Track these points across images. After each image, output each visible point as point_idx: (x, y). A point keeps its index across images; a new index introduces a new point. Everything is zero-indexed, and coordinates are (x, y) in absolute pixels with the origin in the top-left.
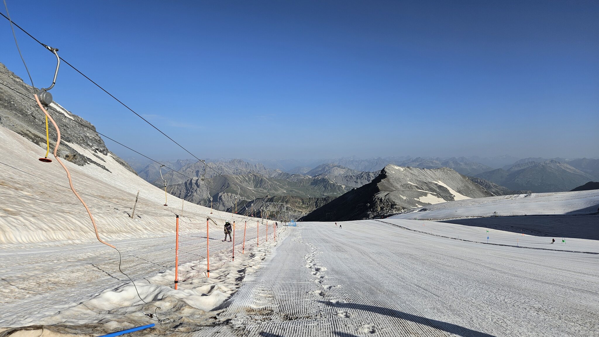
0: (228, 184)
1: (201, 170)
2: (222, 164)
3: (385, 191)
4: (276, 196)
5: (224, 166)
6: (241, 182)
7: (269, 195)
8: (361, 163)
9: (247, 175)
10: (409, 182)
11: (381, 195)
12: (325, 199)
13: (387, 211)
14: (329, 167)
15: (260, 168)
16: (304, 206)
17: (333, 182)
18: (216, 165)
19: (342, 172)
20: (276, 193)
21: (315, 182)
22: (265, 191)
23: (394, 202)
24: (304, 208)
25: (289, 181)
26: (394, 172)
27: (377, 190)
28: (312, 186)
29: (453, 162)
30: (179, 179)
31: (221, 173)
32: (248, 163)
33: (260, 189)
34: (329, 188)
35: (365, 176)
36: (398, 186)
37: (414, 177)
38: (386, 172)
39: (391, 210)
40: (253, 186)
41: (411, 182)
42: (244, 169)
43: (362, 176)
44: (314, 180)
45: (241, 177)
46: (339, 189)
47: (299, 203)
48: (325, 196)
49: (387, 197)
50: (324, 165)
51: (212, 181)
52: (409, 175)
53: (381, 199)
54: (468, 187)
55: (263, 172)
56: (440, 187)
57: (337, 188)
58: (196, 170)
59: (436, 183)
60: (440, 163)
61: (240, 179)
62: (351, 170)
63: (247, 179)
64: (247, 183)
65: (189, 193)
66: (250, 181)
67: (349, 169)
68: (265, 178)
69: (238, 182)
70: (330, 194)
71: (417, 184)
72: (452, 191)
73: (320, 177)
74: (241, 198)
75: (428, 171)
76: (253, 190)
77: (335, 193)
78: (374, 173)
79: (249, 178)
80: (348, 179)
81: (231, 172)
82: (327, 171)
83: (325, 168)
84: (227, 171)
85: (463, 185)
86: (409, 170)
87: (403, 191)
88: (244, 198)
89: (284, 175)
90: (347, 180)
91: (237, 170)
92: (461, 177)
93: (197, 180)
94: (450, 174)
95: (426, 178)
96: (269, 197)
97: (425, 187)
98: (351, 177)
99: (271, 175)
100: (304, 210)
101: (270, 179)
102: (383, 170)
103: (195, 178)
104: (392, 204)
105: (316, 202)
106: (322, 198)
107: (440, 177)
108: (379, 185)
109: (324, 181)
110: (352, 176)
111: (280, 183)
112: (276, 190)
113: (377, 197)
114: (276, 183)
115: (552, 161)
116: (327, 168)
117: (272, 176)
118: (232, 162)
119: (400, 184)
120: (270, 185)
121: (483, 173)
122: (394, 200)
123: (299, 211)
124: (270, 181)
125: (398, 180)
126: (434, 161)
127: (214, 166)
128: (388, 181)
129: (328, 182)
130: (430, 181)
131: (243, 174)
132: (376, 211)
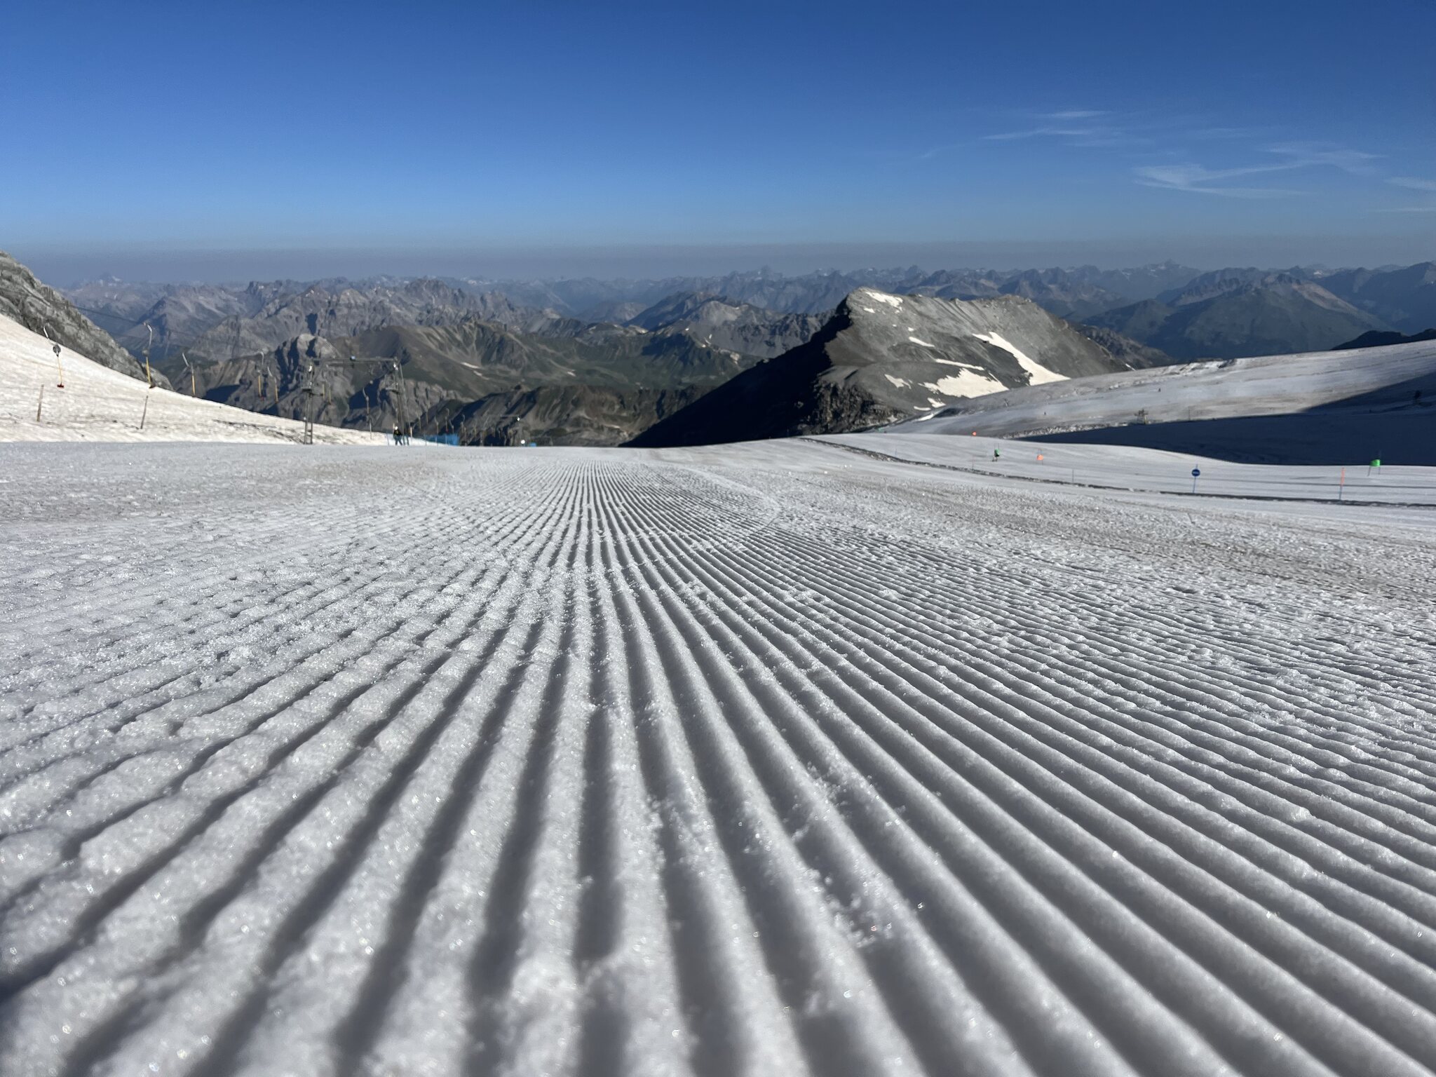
0: (405, 352)
1: (322, 312)
2: (385, 295)
3: (847, 364)
4: (546, 387)
5: (391, 302)
6: (441, 346)
7: (525, 384)
8: (784, 288)
9: (460, 328)
10: (913, 339)
11: (837, 376)
12: (683, 394)
13: (851, 420)
14: (695, 302)
15: (497, 306)
16: (624, 414)
17: (706, 344)
18: (366, 296)
19: (732, 315)
20: (546, 378)
21: (655, 347)
22: (514, 373)
23: (870, 395)
24: (625, 419)
25: (581, 344)
26: (871, 311)
27: (825, 364)
28: (648, 359)
29: (1031, 285)
30: (259, 341)
31: (383, 321)
32: (460, 291)
33: (499, 366)
34: (697, 362)
35: (796, 326)
36: (884, 350)
37: (928, 324)
38: (849, 311)
39: (861, 417)
40: (478, 358)
41: (917, 337)
42: (449, 309)
43: (787, 327)
44: (654, 339)
45: (441, 331)
46: (723, 363)
47: (612, 406)
48: (685, 384)
49: (851, 383)
50: (680, 295)
51: (356, 346)
52: (913, 317)
53: (835, 389)
54: (1067, 351)
55: (506, 317)
56: (996, 350)
57: (718, 361)
58: (309, 313)
59: (985, 338)
60: (996, 287)
61: (439, 338)
62: (757, 310)
63: (458, 337)
64: (460, 351)
65: (291, 382)
66: (468, 345)
67: (751, 307)
68: (512, 336)
69: (433, 347)
70: (698, 379)
71: (933, 342)
72: (1026, 362)
73: (670, 332)
74: (444, 393)
75: (965, 307)
76: (478, 370)
77: (712, 377)
78: (819, 317)
79: (466, 336)
80: (749, 336)
81: (411, 317)
82: (690, 312)
83: (683, 304)
84: (398, 315)
85: (1054, 344)
86: (912, 303)
87: (895, 364)
88: (452, 395)
89: (566, 327)
90: (746, 339)
91: (428, 312)
92: (1051, 323)
93: (312, 343)
94: (1022, 314)
95: (958, 325)
96: (525, 389)
97: (954, 351)
98: (757, 328)
99: (530, 326)
100: (626, 426)
101: (527, 337)
102: (843, 306)
103: (305, 338)
104: (864, 402)
105: (659, 404)
106: (676, 391)
107: (997, 321)
108: (830, 348)
109: (682, 343)
110: (761, 328)
111: (557, 349)
112: (545, 369)
113: (825, 382)
114: (545, 351)
115: (1281, 277)
116: (689, 304)
117: (535, 329)
118: (415, 288)
119: (888, 344)
120: (527, 355)
121: (1107, 313)
122: (870, 390)
123: (612, 430)
124: (525, 343)
125: (883, 332)
126: (983, 281)
127: (361, 300)
128: (857, 336)
129: (693, 343)
130: (968, 333)
131: (447, 322)
132: (820, 422)
